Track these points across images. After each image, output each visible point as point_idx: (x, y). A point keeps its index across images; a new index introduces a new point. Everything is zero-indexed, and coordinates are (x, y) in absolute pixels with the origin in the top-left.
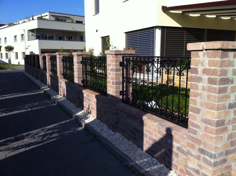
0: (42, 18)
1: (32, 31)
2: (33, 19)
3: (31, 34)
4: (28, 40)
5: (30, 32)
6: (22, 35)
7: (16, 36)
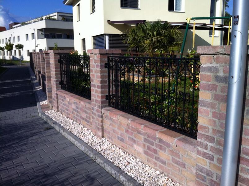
0: (49, 18)
1: (41, 30)
2: (42, 19)
3: (40, 33)
4: (38, 39)
5: (39, 31)
6: (33, 34)
7: (27, 35)
